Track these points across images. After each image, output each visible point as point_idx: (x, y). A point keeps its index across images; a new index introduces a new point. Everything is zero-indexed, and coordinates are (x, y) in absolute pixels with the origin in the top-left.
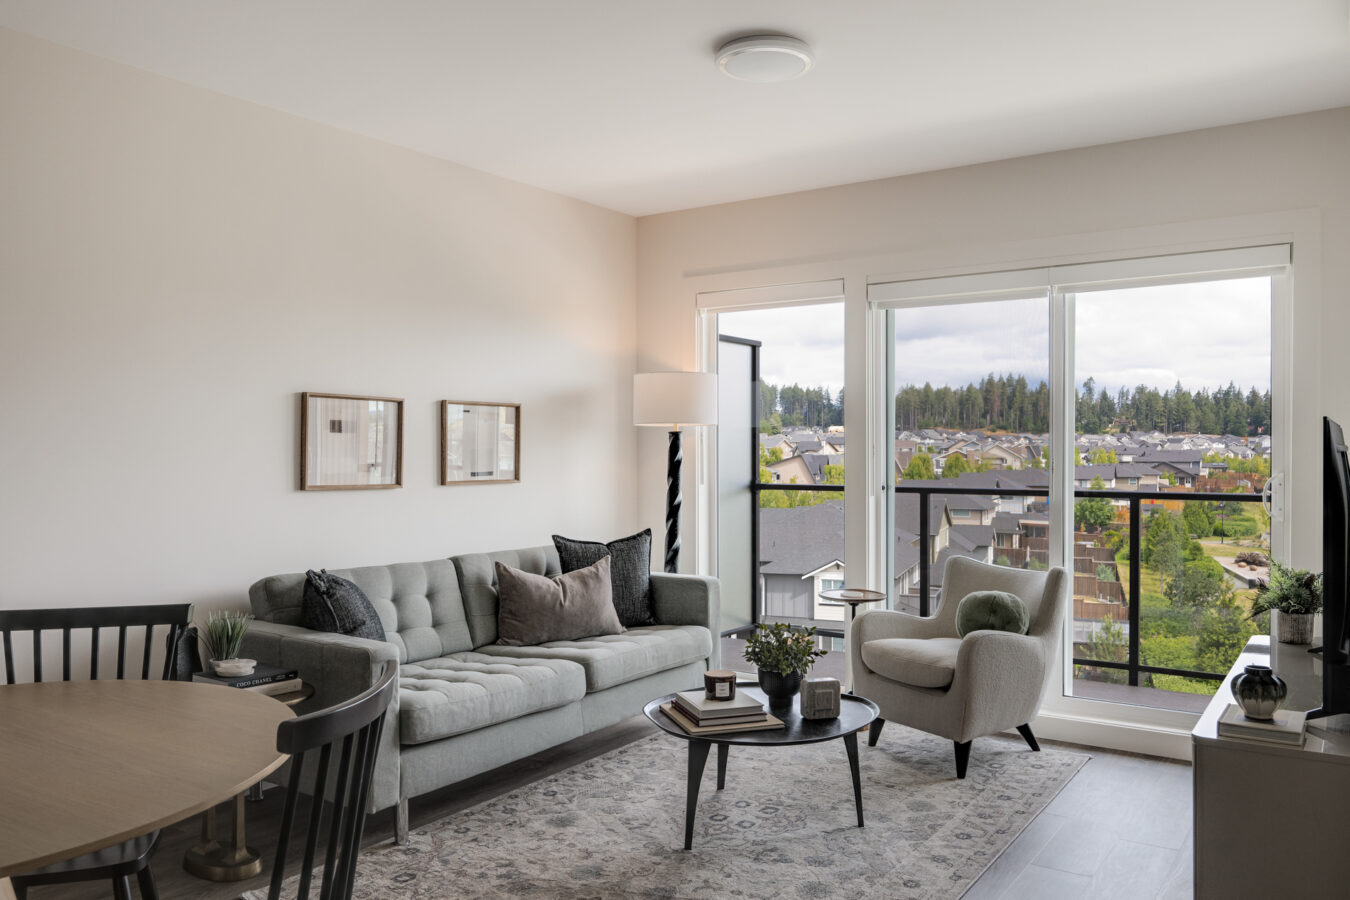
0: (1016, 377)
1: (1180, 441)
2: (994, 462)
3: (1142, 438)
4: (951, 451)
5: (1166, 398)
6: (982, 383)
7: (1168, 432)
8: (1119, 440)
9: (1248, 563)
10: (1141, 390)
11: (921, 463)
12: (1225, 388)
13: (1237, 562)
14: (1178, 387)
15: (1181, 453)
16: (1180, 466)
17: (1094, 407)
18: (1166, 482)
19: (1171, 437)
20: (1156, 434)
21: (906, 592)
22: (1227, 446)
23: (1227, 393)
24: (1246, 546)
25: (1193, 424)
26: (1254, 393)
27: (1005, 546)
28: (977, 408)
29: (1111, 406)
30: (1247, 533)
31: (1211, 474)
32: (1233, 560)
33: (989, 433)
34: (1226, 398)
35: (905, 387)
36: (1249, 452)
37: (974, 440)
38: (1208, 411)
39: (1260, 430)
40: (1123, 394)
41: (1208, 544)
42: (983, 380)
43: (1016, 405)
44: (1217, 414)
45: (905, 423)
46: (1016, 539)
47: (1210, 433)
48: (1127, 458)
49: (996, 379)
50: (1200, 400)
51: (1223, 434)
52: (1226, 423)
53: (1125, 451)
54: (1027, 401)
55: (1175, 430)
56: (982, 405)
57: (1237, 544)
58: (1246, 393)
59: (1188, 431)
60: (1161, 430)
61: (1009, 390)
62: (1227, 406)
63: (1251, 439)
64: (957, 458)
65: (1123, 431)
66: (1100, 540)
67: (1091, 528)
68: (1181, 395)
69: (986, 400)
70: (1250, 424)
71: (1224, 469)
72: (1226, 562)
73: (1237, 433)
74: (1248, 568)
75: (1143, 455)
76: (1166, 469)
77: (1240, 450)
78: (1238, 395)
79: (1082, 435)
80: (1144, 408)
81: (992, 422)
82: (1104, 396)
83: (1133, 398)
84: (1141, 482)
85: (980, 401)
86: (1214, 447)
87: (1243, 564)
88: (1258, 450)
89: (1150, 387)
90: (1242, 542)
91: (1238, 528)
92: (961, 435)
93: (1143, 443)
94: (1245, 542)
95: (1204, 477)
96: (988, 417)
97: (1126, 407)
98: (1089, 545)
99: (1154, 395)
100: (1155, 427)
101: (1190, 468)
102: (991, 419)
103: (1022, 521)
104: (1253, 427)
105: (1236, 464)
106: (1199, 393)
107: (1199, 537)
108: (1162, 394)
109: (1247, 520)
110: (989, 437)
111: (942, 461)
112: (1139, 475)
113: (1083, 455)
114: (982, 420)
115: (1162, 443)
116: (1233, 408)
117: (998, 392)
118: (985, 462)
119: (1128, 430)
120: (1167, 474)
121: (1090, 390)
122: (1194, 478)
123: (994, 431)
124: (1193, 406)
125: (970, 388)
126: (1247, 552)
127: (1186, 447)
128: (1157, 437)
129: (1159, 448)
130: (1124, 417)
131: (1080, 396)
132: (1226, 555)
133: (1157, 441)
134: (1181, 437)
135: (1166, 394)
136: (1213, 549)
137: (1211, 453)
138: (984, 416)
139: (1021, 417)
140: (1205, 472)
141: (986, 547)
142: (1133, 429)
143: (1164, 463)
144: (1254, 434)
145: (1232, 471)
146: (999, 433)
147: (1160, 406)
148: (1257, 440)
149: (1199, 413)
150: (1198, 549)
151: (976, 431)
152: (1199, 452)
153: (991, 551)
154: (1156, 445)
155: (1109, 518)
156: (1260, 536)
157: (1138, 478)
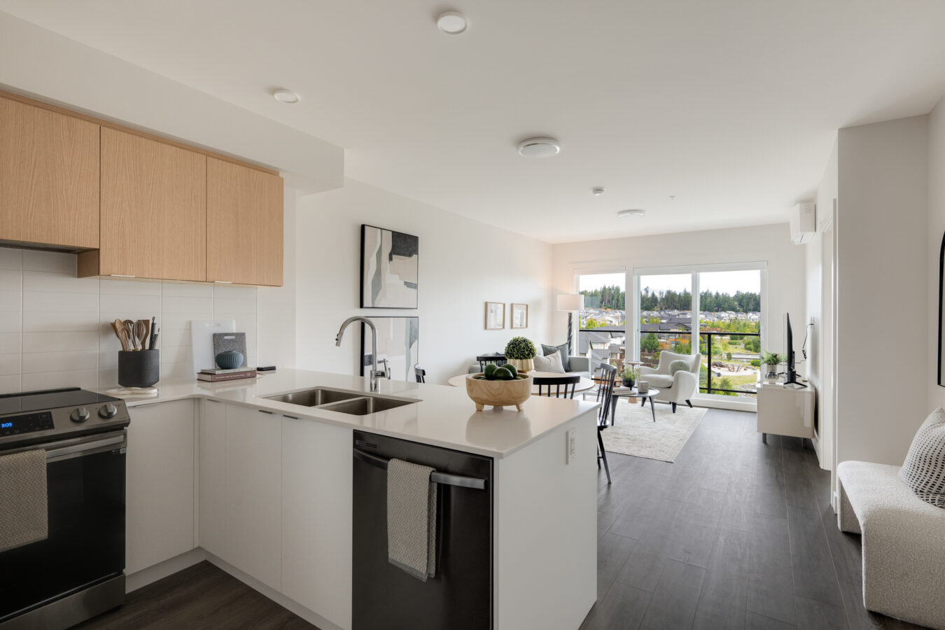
0: (615, 286)
1: (686, 314)
2: (607, 322)
3: (670, 313)
4: (588, 318)
5: (680, 296)
6: (602, 289)
7: (681, 310)
8: (660, 313)
10: (669, 292)
12: (705, 291)
14: (685, 291)
15: (687, 319)
16: (686, 324)
17: (648, 299)
19: (681, 312)
20: (676, 311)
23: (706, 294)
26: (717, 294)
27: (614, 358)
28: (598, 299)
29: (656, 299)
33: (604, 310)
36: (715, 319)
40: (661, 293)
43: (615, 298)
44: (702, 302)
46: (619, 355)
48: (664, 321)
49: (607, 287)
51: (704, 311)
52: (705, 306)
53: (662, 318)
54: (620, 296)
55: (684, 309)
56: (601, 298)
58: (714, 294)
60: (678, 309)
61: (613, 291)
64: (592, 321)
65: (661, 309)
66: (654, 356)
67: (650, 351)
69: (602, 296)
71: (705, 326)
73: (710, 311)
75: (671, 320)
78: (710, 295)
79: (643, 311)
80: (670, 299)
82: (653, 294)
83: (666, 295)
88: (721, 318)
89: (673, 290)
92: (592, 311)
93: (670, 315)
96: (603, 303)
97: (662, 299)
98: (650, 358)
99: (674, 294)
100: (675, 308)
103: (621, 348)
104: (717, 308)
105: (710, 324)
108: (678, 294)
111: (585, 322)
115: (679, 315)
116: (709, 300)
117: (607, 292)
119: (663, 309)
121: (647, 292)
125: (596, 291)
127: (688, 317)
128: (676, 312)
130: (662, 304)
131: (643, 294)
134: (686, 312)
136: (703, 360)
139: (617, 303)
141: (607, 358)
142: (666, 308)
144: (717, 311)
146: (608, 310)
147: (677, 299)
148: (718, 313)
153: (608, 360)
154: (675, 316)
155: (657, 347)
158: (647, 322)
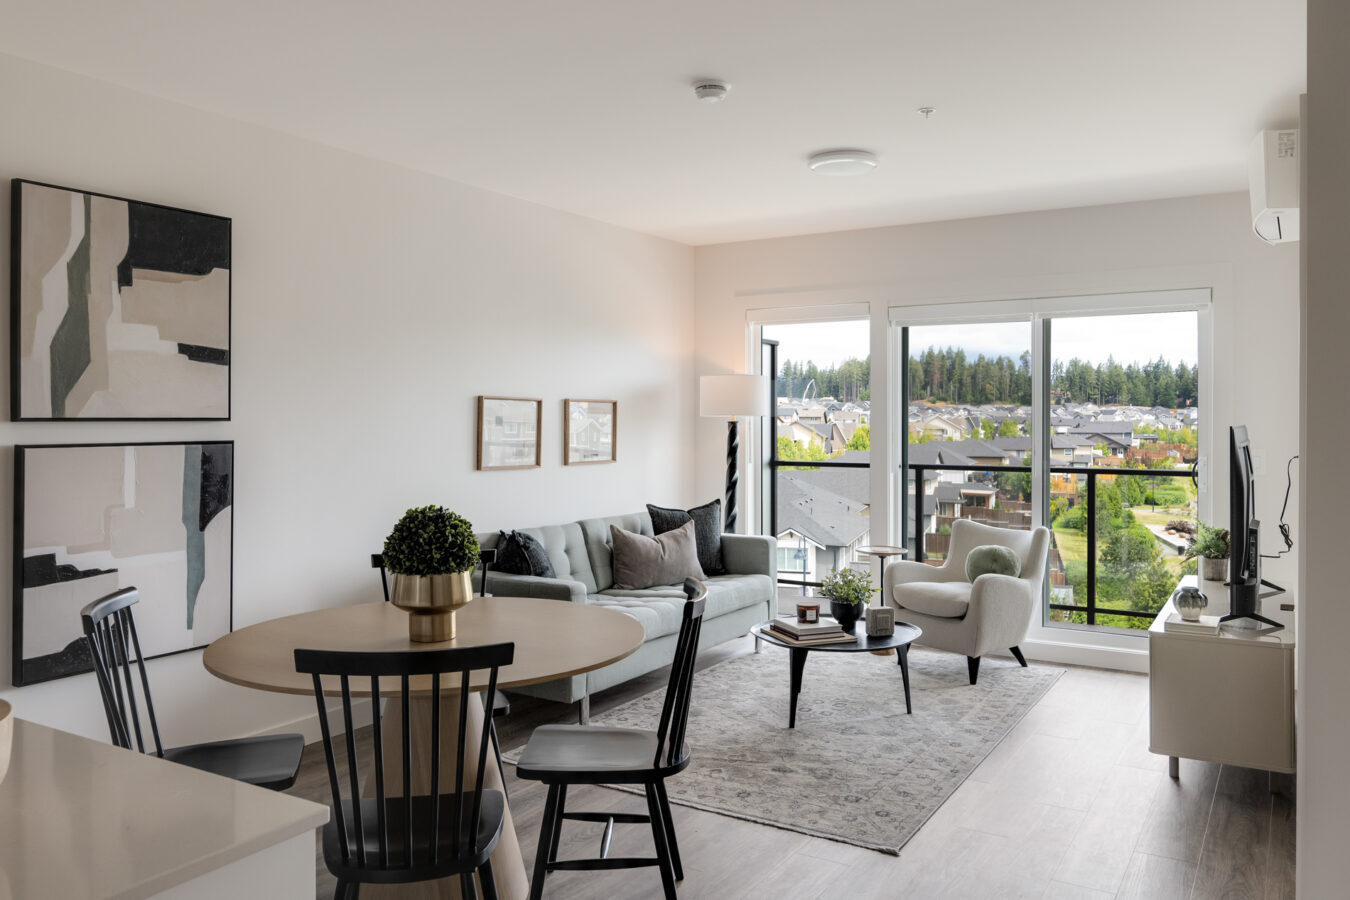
0: (955, 350)
1: (1112, 412)
2: (934, 433)
3: (1076, 410)
5: (1098, 371)
6: (922, 356)
7: (1101, 404)
8: (1054, 412)
9: (1178, 530)
10: (1075, 364)
11: (865, 435)
12: (1155, 361)
13: (1167, 529)
14: (1111, 361)
15: (1113, 424)
16: (1112, 437)
18: (1099, 452)
19: (1104, 408)
20: (1090, 406)
21: (856, 560)
22: (1157, 418)
23: (1157, 367)
24: (1176, 514)
25: (1124, 397)
26: (1183, 367)
27: (948, 515)
28: (917, 380)
30: (1177, 501)
31: (1142, 445)
32: (1163, 528)
33: (929, 405)
34: (1155, 373)
35: (847, 359)
36: (1178, 423)
37: (915, 411)
38: (1139, 384)
39: (1188, 402)
41: (1141, 512)
42: (923, 353)
43: (956, 377)
44: (1147, 386)
45: (847, 395)
46: (957, 508)
47: (1142, 405)
48: (1062, 429)
49: (936, 352)
50: (1131, 375)
51: (1153, 405)
52: (1156, 396)
53: (1061, 422)
54: (966, 372)
55: (1107, 402)
56: (923, 377)
57: (1167, 513)
58: (1175, 367)
59: (1121, 403)
60: (1095, 402)
61: (948, 363)
62: (1157, 378)
63: (1179, 411)
65: (1058, 403)
68: (1114, 369)
69: (926, 372)
70: (1179, 396)
71: (1155, 440)
72: (1157, 530)
73: (1166, 405)
74: (1177, 535)
75: (1078, 426)
76: (1100, 440)
77: (1169, 421)
78: (1167, 369)
79: (1018, 407)
80: (1078, 380)
81: (932, 394)
83: (1068, 371)
84: (1077, 452)
85: (921, 373)
86: (1143, 418)
87: (1173, 531)
88: (1187, 422)
89: (1083, 361)
90: (1172, 510)
91: (1168, 497)
93: (1077, 415)
94: (1175, 510)
95: (1135, 447)
96: (929, 388)
97: (1061, 380)
99: (1086, 369)
100: (1089, 399)
101: (1122, 440)
102: (931, 391)
103: (963, 491)
104: (1181, 399)
105: (1166, 436)
106: (1130, 367)
107: (1131, 506)
108: (1095, 367)
109: (1176, 489)
110: (929, 408)
112: (1073, 446)
113: (1020, 426)
114: (922, 392)
115: (1096, 415)
116: (1163, 381)
117: (937, 364)
118: (928, 433)
119: (1063, 402)
120: (1101, 445)
121: (1026, 363)
122: (1126, 448)
123: (934, 402)
124: (1125, 379)
126: (1176, 520)
127: (1118, 419)
128: (1090, 408)
129: (1093, 419)
130: (1059, 389)
131: (1017, 368)
132: (1157, 523)
133: (1090, 413)
134: (1113, 408)
135: (1099, 367)
136: (1145, 518)
137: (1142, 424)
138: (924, 388)
139: (960, 389)
140: (1136, 443)
141: (930, 516)
142: (1068, 400)
143: (1098, 435)
144: (1182, 406)
145: (1162, 442)
146: (939, 404)
147: (1092, 379)
148: (1185, 411)
149: (1131, 385)
150: (1130, 517)
151: (917, 402)
152: (1130, 423)
153: (934, 519)
154: (1089, 417)
156: (1189, 505)
157: (1073, 449)
158: (1025, 431)
